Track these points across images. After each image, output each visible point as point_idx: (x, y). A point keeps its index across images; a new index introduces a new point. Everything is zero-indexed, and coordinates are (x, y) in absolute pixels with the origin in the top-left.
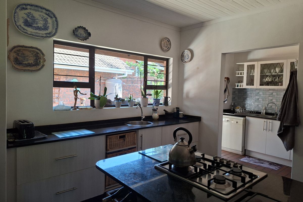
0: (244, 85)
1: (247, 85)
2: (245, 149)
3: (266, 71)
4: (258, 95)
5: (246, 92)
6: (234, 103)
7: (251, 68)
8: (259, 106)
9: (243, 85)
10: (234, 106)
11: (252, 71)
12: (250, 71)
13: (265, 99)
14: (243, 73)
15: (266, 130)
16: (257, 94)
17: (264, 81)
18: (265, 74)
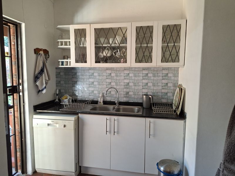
0: (72, 62)
1: (77, 61)
2: (80, 165)
3: (102, 40)
4: (93, 76)
5: (76, 73)
6: (60, 91)
7: (81, 34)
8: (95, 92)
9: (70, 62)
10: (60, 95)
11: (83, 39)
12: (79, 39)
13: (101, 83)
14: (69, 42)
15: (110, 132)
16: (91, 75)
17: (101, 56)
18: (101, 45)
